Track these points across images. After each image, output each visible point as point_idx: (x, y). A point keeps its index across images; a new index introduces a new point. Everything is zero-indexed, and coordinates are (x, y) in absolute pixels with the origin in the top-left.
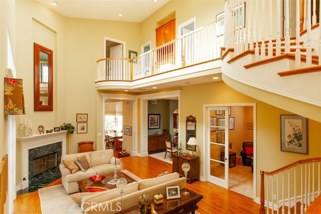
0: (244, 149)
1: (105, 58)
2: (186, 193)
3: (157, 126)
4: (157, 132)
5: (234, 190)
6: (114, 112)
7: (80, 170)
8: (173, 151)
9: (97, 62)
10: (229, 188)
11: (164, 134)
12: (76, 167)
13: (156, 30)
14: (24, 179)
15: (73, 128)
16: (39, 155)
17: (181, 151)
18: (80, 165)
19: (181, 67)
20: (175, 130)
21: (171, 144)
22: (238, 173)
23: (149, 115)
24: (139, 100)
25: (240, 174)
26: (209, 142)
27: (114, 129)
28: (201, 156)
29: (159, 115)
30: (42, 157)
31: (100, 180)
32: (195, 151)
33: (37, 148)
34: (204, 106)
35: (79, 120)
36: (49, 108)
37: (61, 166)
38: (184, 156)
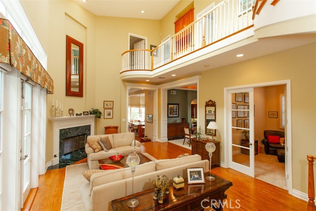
0: (266, 137)
1: (129, 50)
2: (211, 178)
3: (176, 115)
4: (176, 121)
5: (261, 178)
6: (138, 105)
7: (103, 150)
8: (191, 137)
9: (122, 55)
10: (255, 176)
11: (182, 122)
12: (100, 147)
13: (175, 23)
14: (55, 156)
15: (100, 113)
16: (69, 135)
17: (201, 135)
18: (102, 145)
19: (201, 47)
20: (192, 119)
21: (190, 130)
22: (262, 161)
23: (168, 104)
24: (159, 90)
25: (265, 162)
26: (231, 127)
27: (138, 119)
28: (222, 142)
29: (178, 104)
30: (72, 137)
31: (119, 159)
32: (215, 135)
33: (68, 129)
34: (225, 89)
35: (106, 107)
36: (80, 94)
37: (87, 145)
38: (203, 140)
